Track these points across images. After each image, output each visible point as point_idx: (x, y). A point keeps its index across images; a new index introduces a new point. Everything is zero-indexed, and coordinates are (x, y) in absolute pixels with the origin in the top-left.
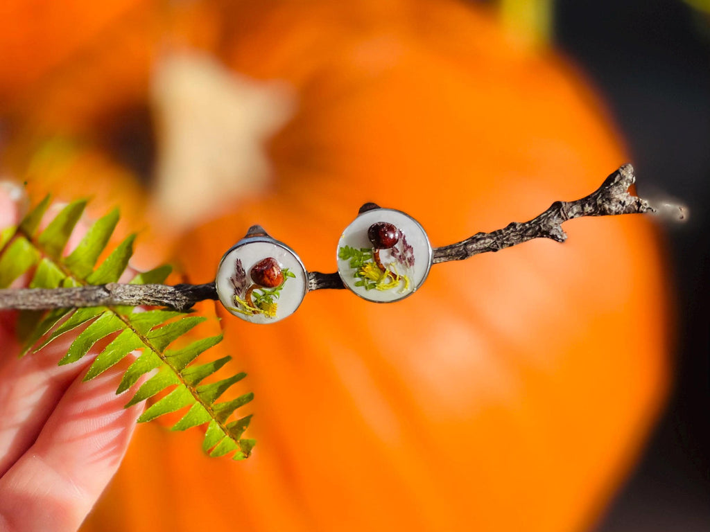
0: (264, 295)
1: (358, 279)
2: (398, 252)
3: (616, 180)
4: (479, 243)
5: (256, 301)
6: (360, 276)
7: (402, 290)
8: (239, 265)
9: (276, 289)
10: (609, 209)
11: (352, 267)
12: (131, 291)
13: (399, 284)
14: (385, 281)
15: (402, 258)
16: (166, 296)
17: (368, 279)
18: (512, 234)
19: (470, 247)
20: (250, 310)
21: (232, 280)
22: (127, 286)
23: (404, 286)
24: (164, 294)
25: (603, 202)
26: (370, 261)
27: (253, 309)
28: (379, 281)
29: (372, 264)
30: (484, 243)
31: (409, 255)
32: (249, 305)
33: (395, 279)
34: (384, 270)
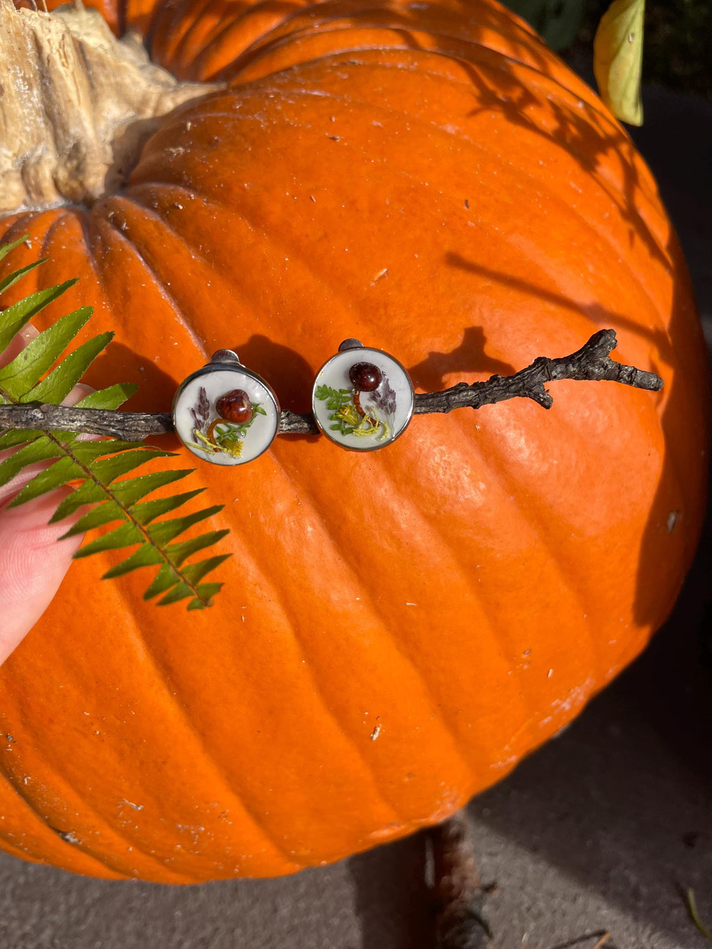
0: (229, 431)
1: (336, 422)
2: (380, 396)
3: (601, 343)
4: (461, 395)
5: (218, 438)
6: (338, 419)
7: (380, 437)
8: (203, 395)
9: (242, 426)
10: (592, 371)
11: (329, 409)
12: (71, 415)
13: (379, 430)
14: (364, 426)
15: (382, 404)
16: (113, 424)
17: (345, 422)
18: (496, 388)
19: (453, 398)
20: (211, 447)
21: (193, 411)
22: (67, 409)
23: (383, 433)
24: (111, 421)
25: (587, 363)
26: (350, 403)
27: (215, 447)
28: (356, 426)
29: (351, 407)
30: (467, 395)
31: (390, 401)
32: (210, 441)
33: (374, 426)
34: (363, 415)
